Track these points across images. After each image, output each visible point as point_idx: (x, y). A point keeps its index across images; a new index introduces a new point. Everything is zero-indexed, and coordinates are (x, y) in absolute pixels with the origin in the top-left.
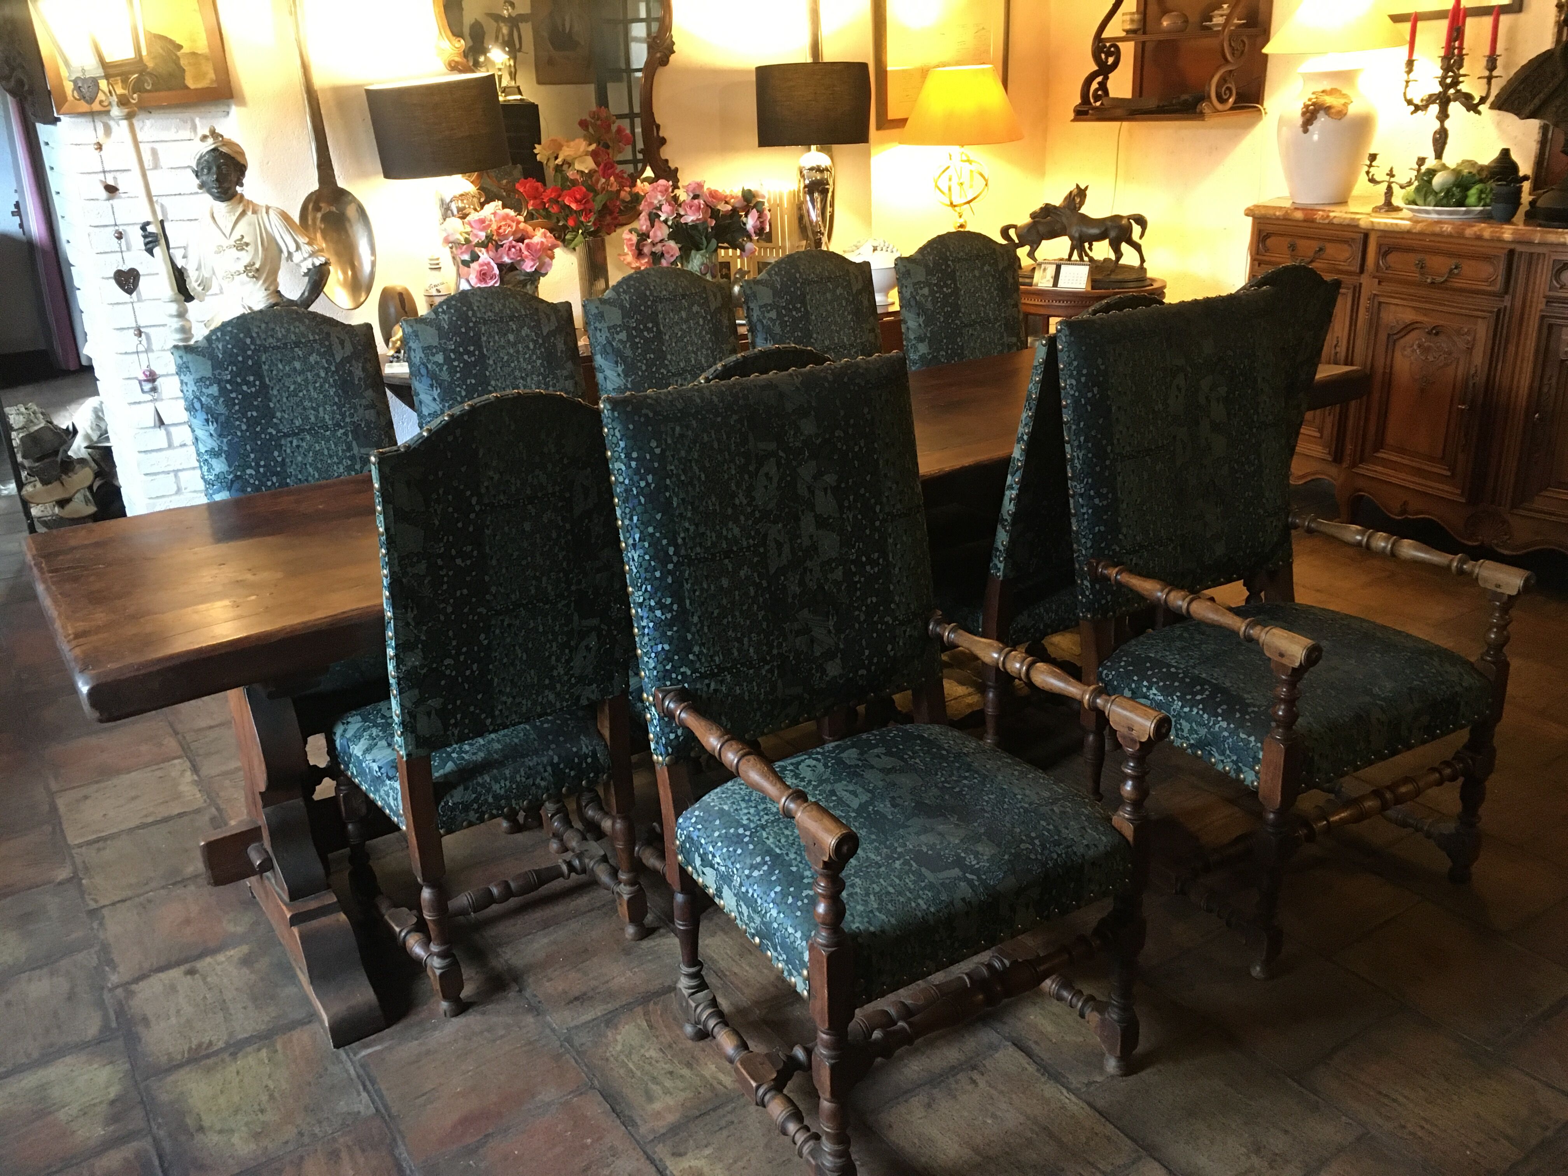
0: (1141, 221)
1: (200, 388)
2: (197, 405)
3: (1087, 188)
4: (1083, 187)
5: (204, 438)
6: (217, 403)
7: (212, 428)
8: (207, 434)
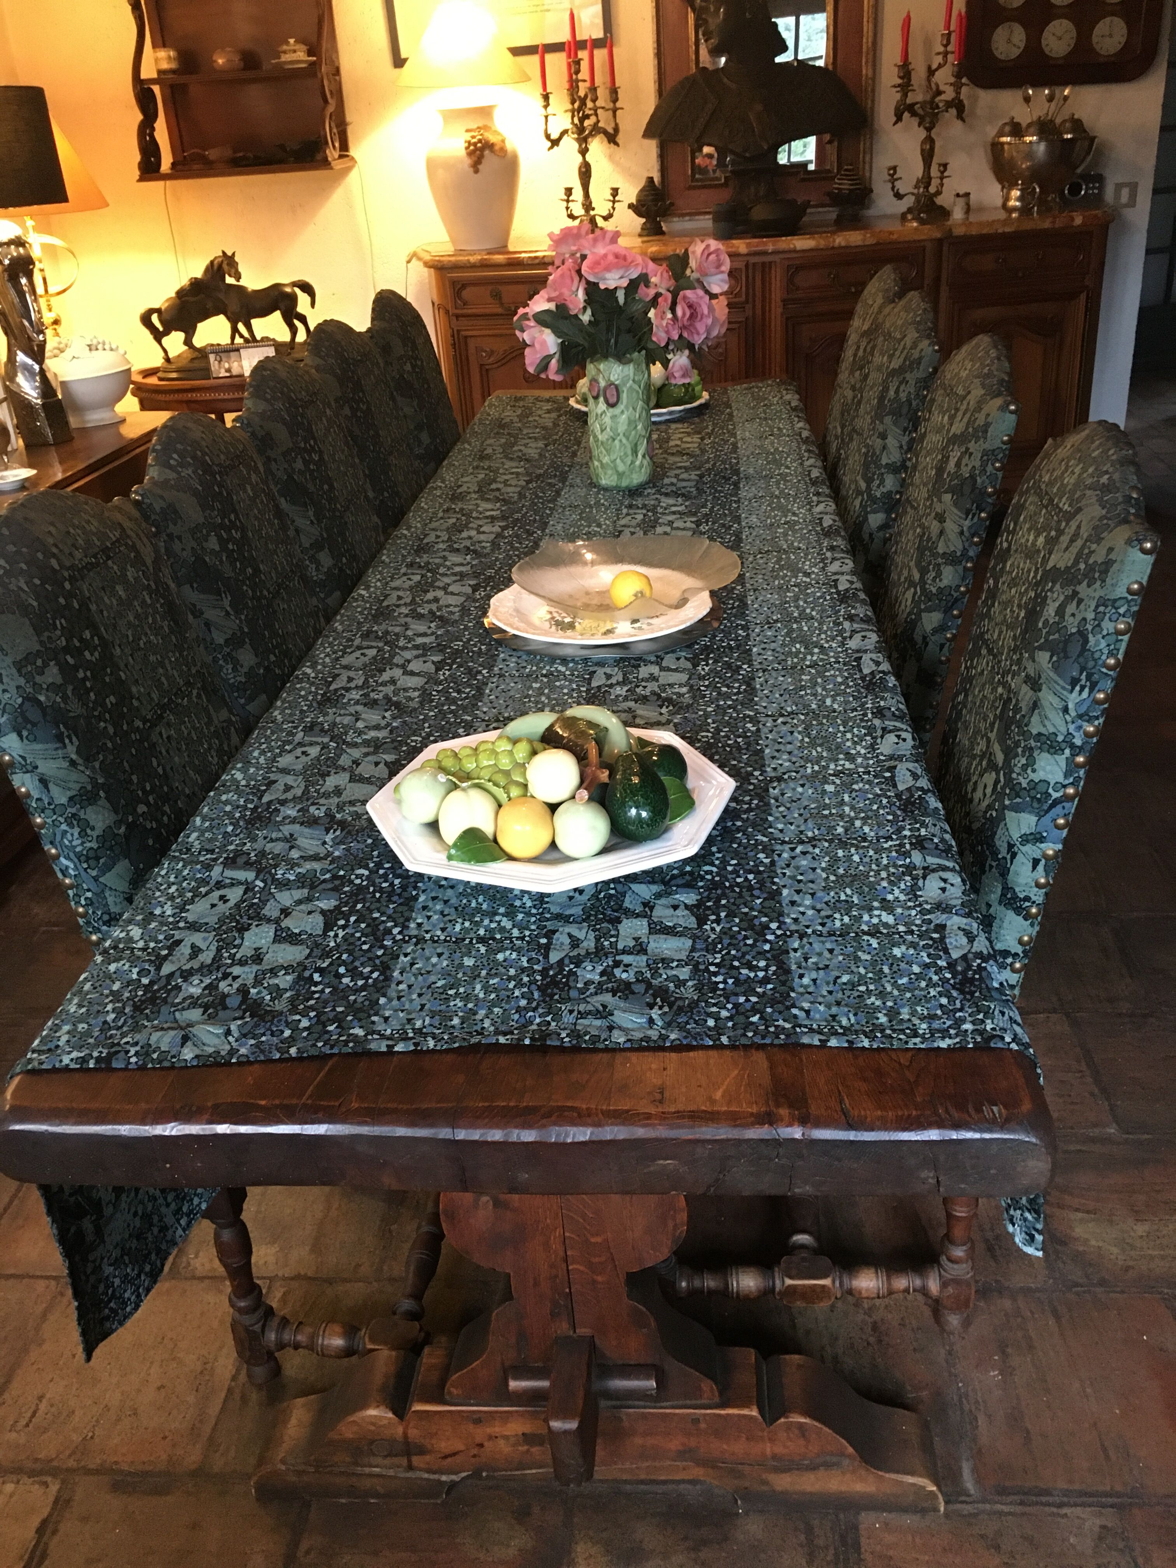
0: (307, 288)
1: (29, 678)
2: (33, 714)
3: (234, 254)
4: (229, 254)
5: (62, 774)
6: (65, 698)
7: (71, 750)
8: (66, 764)
